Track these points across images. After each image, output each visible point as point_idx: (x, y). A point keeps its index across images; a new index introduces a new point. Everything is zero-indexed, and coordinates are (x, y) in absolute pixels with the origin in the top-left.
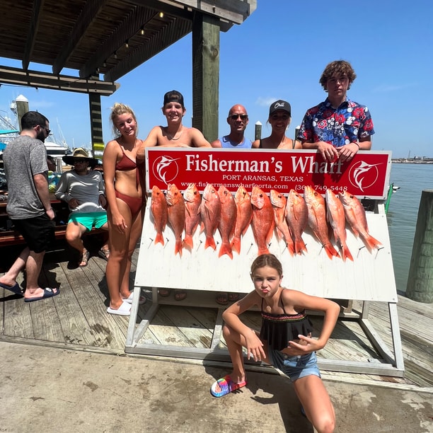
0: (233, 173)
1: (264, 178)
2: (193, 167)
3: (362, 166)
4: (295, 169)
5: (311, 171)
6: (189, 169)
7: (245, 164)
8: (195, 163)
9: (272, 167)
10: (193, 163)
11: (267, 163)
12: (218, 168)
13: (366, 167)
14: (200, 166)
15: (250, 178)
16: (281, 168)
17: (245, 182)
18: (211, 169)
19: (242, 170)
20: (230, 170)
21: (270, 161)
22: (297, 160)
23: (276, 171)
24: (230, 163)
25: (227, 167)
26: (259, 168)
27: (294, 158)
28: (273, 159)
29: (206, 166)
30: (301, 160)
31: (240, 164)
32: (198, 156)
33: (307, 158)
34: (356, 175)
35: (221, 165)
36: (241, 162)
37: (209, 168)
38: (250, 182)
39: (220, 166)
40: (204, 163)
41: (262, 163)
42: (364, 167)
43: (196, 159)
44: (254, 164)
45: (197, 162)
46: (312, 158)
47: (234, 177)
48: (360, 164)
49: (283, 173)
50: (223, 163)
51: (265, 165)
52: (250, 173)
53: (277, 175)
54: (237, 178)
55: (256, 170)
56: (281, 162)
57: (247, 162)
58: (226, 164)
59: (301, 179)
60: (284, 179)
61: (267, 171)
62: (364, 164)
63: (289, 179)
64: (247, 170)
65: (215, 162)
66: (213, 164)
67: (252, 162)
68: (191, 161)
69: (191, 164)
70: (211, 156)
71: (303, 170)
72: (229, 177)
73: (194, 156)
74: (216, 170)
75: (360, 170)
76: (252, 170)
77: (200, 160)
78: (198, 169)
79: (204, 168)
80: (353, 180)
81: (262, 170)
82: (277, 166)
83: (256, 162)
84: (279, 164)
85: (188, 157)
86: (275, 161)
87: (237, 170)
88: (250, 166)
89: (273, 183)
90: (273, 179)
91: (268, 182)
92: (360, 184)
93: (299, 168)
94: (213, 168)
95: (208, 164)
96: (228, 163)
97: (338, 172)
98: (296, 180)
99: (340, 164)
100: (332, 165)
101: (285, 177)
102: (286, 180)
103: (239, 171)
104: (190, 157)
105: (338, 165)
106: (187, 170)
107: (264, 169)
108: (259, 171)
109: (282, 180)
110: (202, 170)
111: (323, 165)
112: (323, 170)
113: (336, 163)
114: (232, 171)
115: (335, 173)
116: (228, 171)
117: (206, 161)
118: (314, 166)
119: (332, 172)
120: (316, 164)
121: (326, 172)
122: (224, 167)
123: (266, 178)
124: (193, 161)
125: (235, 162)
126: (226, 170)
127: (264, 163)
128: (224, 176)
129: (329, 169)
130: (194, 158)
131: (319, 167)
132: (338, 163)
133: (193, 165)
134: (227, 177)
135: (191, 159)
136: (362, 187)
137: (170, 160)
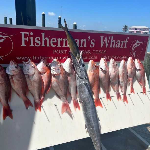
0: (61, 48)
2: (27, 43)
3: (136, 43)
4: (102, 45)
5: (111, 47)
6: (23, 44)
8: (29, 40)
9: (88, 43)
10: (27, 39)
11: (85, 40)
13: (138, 44)
14: (34, 42)
16: (93, 44)
18: (43, 45)
20: (59, 46)
21: (87, 39)
23: (91, 47)
24: (59, 40)
25: (56, 44)
26: (80, 44)
27: (102, 37)
28: (89, 37)
29: (39, 42)
30: (106, 39)
31: (66, 41)
32: (32, 34)
33: (110, 37)
34: (133, 49)
35: (52, 42)
37: (41, 44)
40: (38, 39)
41: (82, 40)
43: (30, 36)
45: (32, 38)
46: (112, 37)
47: (61, 52)
48: (136, 42)
49: (95, 48)
50: (54, 40)
51: (84, 42)
53: (91, 50)
54: (64, 52)
56: (94, 40)
58: (56, 41)
59: (105, 51)
60: (95, 52)
61: (85, 46)
62: (138, 42)
63: (98, 52)
65: (47, 39)
66: (46, 41)
67: (75, 40)
68: (25, 37)
69: (25, 41)
70: (43, 34)
72: (58, 52)
73: (28, 33)
74: (48, 45)
75: (135, 46)
77: (34, 37)
78: (32, 45)
79: (37, 44)
81: (81, 46)
83: (78, 40)
84: (93, 41)
85: (23, 34)
86: (91, 39)
87: (64, 46)
89: (88, 55)
93: (104, 44)
94: (46, 44)
95: (41, 41)
96: (58, 40)
97: (125, 47)
98: (102, 53)
99: (126, 42)
100: (123, 42)
101: (96, 51)
102: (97, 53)
103: (66, 46)
104: (25, 34)
105: (125, 43)
106: (21, 45)
107: (83, 45)
108: (80, 47)
109: (94, 53)
110: (36, 45)
111: (118, 42)
112: (118, 45)
113: (124, 41)
114: (60, 46)
115: (123, 47)
116: (57, 46)
117: (39, 38)
118: (113, 43)
119: (122, 47)
120: (114, 41)
121: (119, 47)
122: (54, 44)
123: (84, 52)
124: (27, 38)
125: (63, 39)
126: (56, 46)
127: (83, 40)
128: (54, 50)
129: (120, 45)
130: (28, 35)
131: (116, 44)
132: (125, 41)
133: (28, 41)
134: (56, 51)
135: (26, 36)
136: (135, 56)
137: (4, 37)
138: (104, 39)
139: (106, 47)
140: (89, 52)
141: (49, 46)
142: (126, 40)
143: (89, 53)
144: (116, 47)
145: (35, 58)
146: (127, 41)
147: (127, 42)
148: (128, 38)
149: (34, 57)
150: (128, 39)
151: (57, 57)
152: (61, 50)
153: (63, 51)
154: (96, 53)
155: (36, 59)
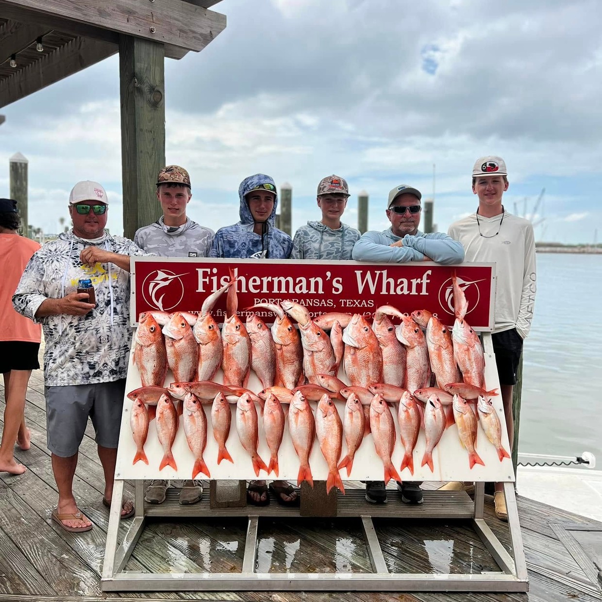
0: (271, 295)
1: (316, 302)
2: (208, 287)
4: (360, 289)
5: (384, 292)
6: (200, 289)
7: (287, 283)
8: (211, 281)
9: (328, 286)
10: (207, 280)
11: (320, 280)
12: (248, 288)
13: (462, 286)
14: (219, 285)
16: (340, 287)
19: (283, 290)
20: (265, 290)
21: (324, 277)
23: (333, 292)
24: (265, 280)
25: (260, 287)
26: (308, 287)
27: (358, 273)
28: (329, 274)
30: (368, 276)
31: (280, 283)
32: (215, 271)
34: (448, 297)
35: (251, 283)
36: (282, 279)
39: (250, 285)
41: (313, 280)
43: (212, 274)
44: (301, 281)
45: (215, 279)
46: (385, 273)
49: (343, 295)
50: (254, 281)
51: (317, 283)
52: (296, 296)
53: (336, 298)
55: (304, 291)
56: (340, 279)
57: (290, 279)
58: (258, 283)
59: (371, 303)
60: (345, 303)
61: (321, 291)
63: (354, 303)
64: (291, 291)
65: (243, 279)
66: (240, 282)
67: (298, 280)
68: (204, 277)
69: (204, 283)
71: (373, 290)
73: (208, 270)
74: (244, 290)
76: (298, 291)
77: (219, 276)
80: (445, 304)
81: (312, 291)
82: (335, 284)
83: (304, 279)
84: (338, 282)
85: (200, 271)
86: (332, 278)
87: (276, 291)
88: (295, 285)
90: (330, 303)
91: (323, 309)
93: (367, 287)
96: (263, 280)
97: (424, 292)
98: (364, 305)
99: (425, 281)
100: (414, 282)
101: (348, 301)
102: (349, 304)
103: (278, 292)
104: (203, 271)
105: (422, 283)
106: (197, 291)
107: (316, 288)
108: (309, 292)
109: (343, 306)
111: (402, 283)
112: (402, 289)
113: (419, 280)
114: (268, 292)
115: (419, 294)
116: (262, 292)
117: (228, 278)
118: (388, 284)
119: (414, 292)
120: (391, 281)
121: (406, 292)
122: (255, 287)
123: (320, 303)
124: (208, 277)
125: (273, 279)
126: (259, 290)
127: (316, 280)
128: (255, 299)
129: (410, 288)
130: (209, 273)
131: (396, 286)
132: (422, 280)
133: (208, 283)
135: (205, 275)
137: (170, 277)
138: (363, 276)
141: (247, 292)
142: (425, 276)
143: (330, 304)
144: (399, 292)
145: (219, 314)
146: (427, 279)
147: (429, 281)
148: (429, 272)
149: (218, 312)
150: (428, 275)
151: (262, 313)
152: (270, 299)
153: (273, 301)
154: (348, 306)
155: (221, 315)
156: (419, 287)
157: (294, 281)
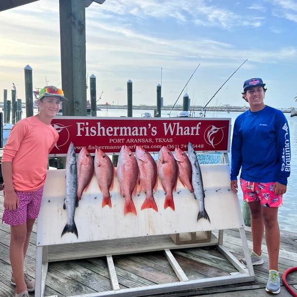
0: (119, 137)
1: (143, 140)
2: (83, 133)
3: (212, 129)
4: (166, 132)
5: (178, 134)
6: (79, 134)
7: (128, 130)
8: (85, 130)
9: (149, 131)
10: (83, 129)
11: (145, 128)
12: (106, 133)
13: (215, 130)
14: (90, 132)
15: (132, 141)
16: (155, 132)
17: (128, 145)
18: (99, 135)
19: (126, 134)
20: (115, 134)
21: (147, 127)
22: (167, 126)
23: (152, 135)
24: (116, 129)
25: (113, 133)
26: (139, 132)
27: (165, 124)
28: (150, 125)
29: (95, 132)
30: (170, 126)
31: (124, 130)
32: (87, 124)
33: (175, 124)
34: (209, 136)
36: (125, 128)
37: (97, 133)
38: (132, 144)
39: (108, 132)
40: (93, 129)
41: (141, 129)
42: (214, 130)
43: (86, 126)
44: (135, 129)
45: (87, 128)
46: (178, 124)
47: (119, 141)
48: (211, 127)
49: (158, 136)
50: (110, 129)
51: (143, 130)
52: (132, 137)
53: (153, 138)
54: (121, 141)
55: (137, 134)
56: (156, 128)
57: (129, 128)
58: (112, 130)
59: (171, 140)
60: (158, 140)
61: (145, 134)
62: (214, 127)
63: (162, 140)
64: (130, 135)
65: (103, 128)
66: (101, 130)
67: (133, 128)
68: (81, 127)
69: (81, 131)
70: (99, 124)
71: (172, 133)
72: (115, 141)
73: (84, 123)
74: (104, 135)
75: (211, 132)
76: (133, 135)
77: (90, 127)
78: (87, 135)
79: (93, 134)
80: (207, 139)
81: (141, 134)
82: (153, 130)
83: (137, 128)
84: (154, 129)
85: (79, 124)
86: (151, 127)
87: (121, 134)
88: (132, 131)
89: (150, 144)
91: (146, 144)
92: (212, 142)
93: (169, 132)
94: (101, 133)
95: (97, 130)
96: (114, 129)
97: (197, 134)
98: (167, 141)
99: (198, 128)
100: (193, 128)
103: (123, 135)
104: (81, 124)
105: (196, 129)
106: (77, 135)
107: (143, 133)
109: (157, 142)
110: (91, 135)
111: (187, 129)
112: (186, 132)
113: (195, 127)
114: (117, 135)
115: (195, 135)
117: (95, 128)
118: (180, 130)
119: (192, 134)
120: (181, 128)
121: (188, 134)
122: (110, 133)
123: (145, 141)
124: (83, 127)
125: (120, 128)
126: (112, 135)
127: (143, 128)
128: (110, 139)
129: (190, 132)
130: (84, 125)
131: (184, 131)
133: (83, 131)
134: (113, 140)
136: (214, 144)
137: (61, 128)
139: (172, 134)
140: (150, 140)
142: (198, 126)
144: (185, 134)
148: (200, 123)
152: (118, 139)
154: (159, 142)
156: (195, 131)
157: (132, 129)
